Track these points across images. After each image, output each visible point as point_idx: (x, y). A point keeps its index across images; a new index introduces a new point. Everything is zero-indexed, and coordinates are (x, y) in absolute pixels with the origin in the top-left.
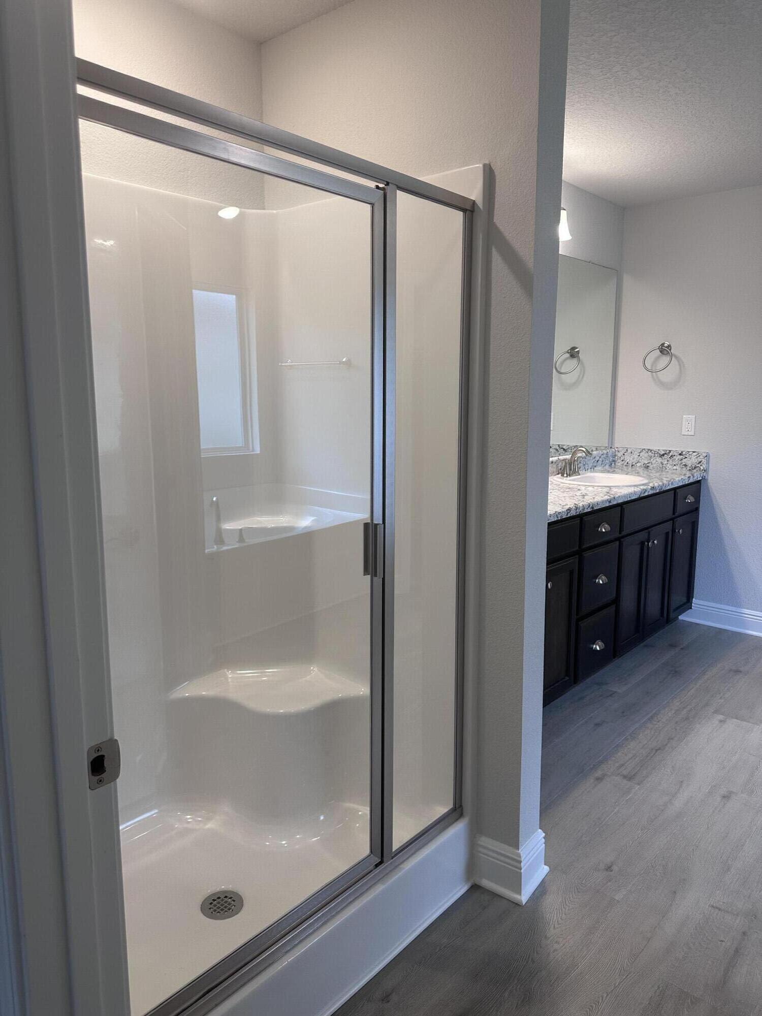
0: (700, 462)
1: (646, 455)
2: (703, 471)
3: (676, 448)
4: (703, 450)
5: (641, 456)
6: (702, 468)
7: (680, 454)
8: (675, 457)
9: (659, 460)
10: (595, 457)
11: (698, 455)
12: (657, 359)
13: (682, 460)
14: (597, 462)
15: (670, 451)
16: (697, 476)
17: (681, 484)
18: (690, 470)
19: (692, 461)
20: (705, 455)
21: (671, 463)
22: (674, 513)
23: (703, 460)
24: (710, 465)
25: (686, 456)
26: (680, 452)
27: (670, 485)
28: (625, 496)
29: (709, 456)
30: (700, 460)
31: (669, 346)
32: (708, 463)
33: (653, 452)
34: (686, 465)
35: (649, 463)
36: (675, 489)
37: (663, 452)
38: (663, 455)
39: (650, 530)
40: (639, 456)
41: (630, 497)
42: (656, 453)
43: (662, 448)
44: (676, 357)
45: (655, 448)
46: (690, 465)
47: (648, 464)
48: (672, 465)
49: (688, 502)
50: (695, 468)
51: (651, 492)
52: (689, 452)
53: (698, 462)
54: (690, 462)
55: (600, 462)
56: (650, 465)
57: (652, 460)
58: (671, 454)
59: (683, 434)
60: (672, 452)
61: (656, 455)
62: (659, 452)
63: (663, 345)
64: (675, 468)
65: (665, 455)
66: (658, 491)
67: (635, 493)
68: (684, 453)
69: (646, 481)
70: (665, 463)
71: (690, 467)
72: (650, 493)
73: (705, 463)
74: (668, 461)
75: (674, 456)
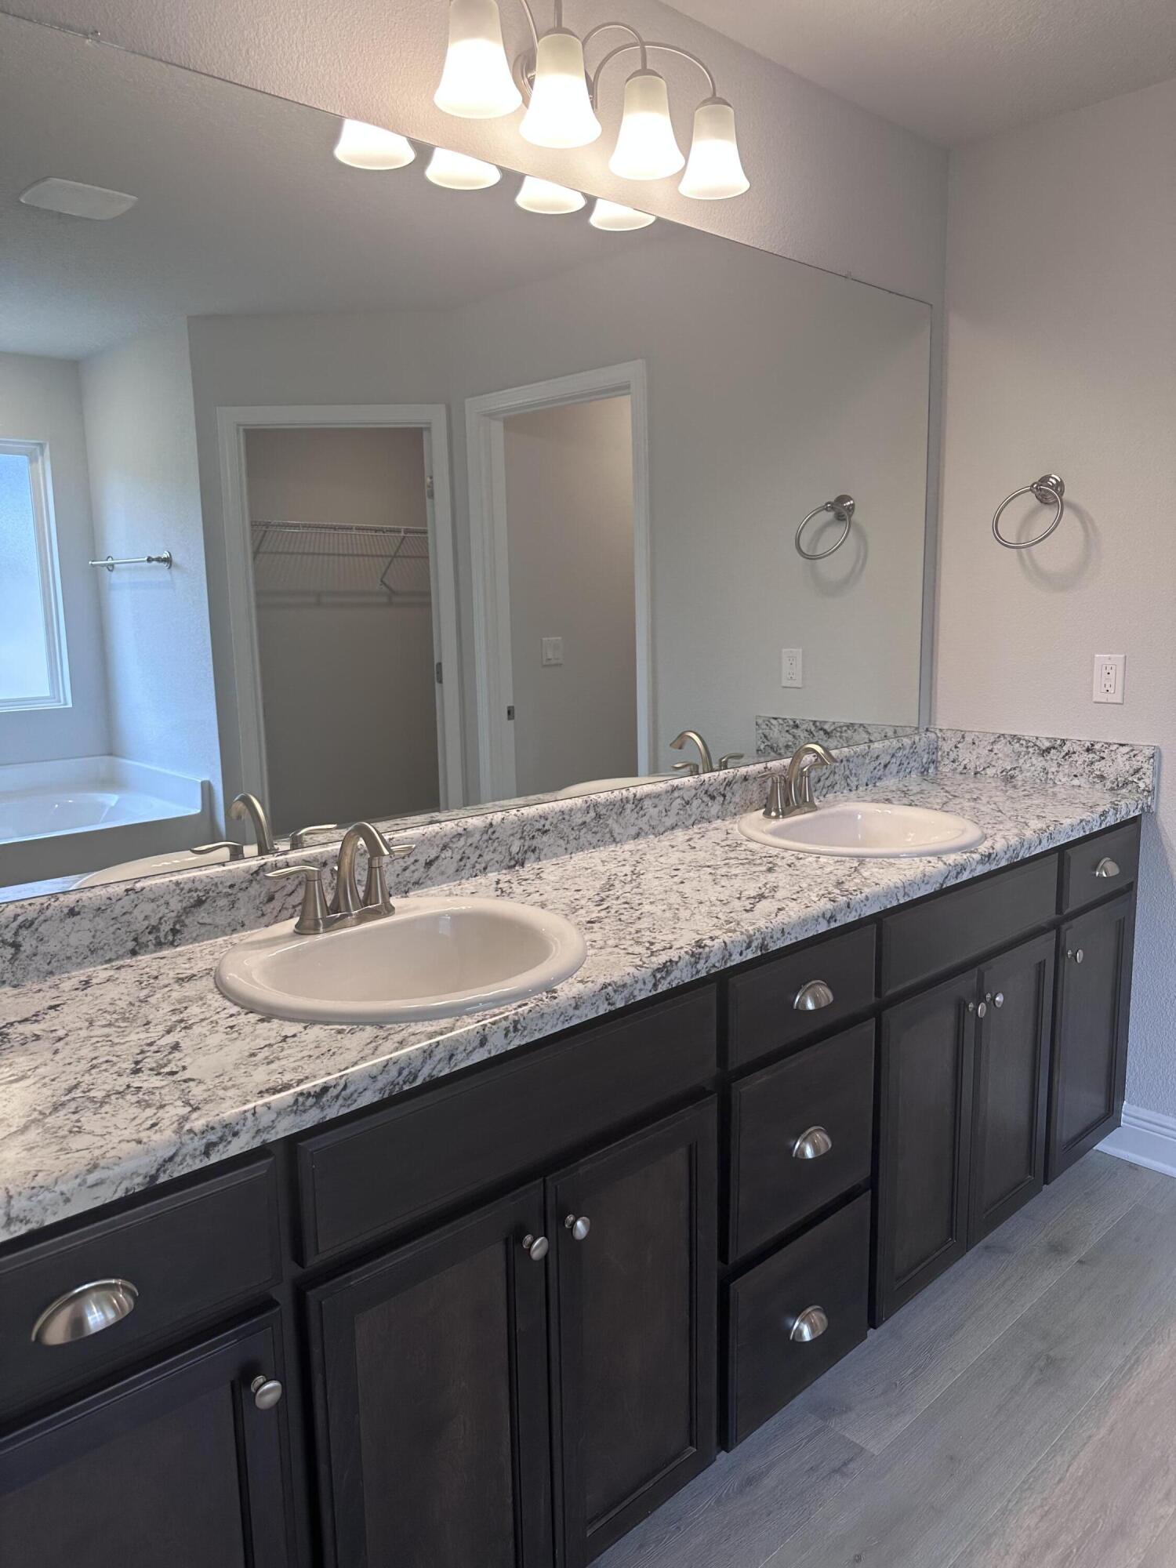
0: (1137, 771)
1: (1008, 749)
2: (1146, 793)
3: (1079, 734)
4: (1145, 741)
5: (995, 751)
6: (1142, 785)
7: (1088, 750)
8: (1075, 757)
9: (1039, 762)
10: (877, 757)
11: (1133, 754)
12: (1032, 514)
13: (1092, 763)
14: (886, 766)
15: (1064, 742)
16: (1128, 808)
17: (1076, 835)
18: (1112, 789)
19: (1117, 766)
20: (1148, 752)
21: (1067, 771)
22: (1059, 910)
23: (1146, 765)
24: (1163, 777)
25: (1102, 754)
26: (1088, 744)
27: (1044, 842)
28: (888, 894)
29: (1160, 756)
30: (1135, 765)
31: (1060, 484)
32: (1157, 773)
33: (1024, 743)
34: (1102, 777)
35: (1015, 769)
36: (1061, 850)
37: (1047, 744)
38: (1048, 750)
39: (982, 966)
40: (991, 751)
41: (905, 894)
42: (1031, 744)
43: (1044, 733)
44: (1076, 509)
45: (1029, 733)
46: (1112, 778)
47: (1012, 772)
48: (1069, 776)
49: (1100, 875)
50: (1126, 783)
51: (981, 870)
52: (1109, 744)
53: (1131, 771)
54: (1112, 769)
55: (894, 768)
56: (1017, 772)
57: (1021, 761)
58: (1065, 749)
59: (1095, 700)
60: (1067, 743)
61: (1031, 750)
62: (1038, 743)
63: (1044, 480)
64: (1076, 782)
65: (1053, 751)
66: (1003, 863)
67: (925, 879)
68: (1097, 747)
69: (972, 833)
70: (1054, 770)
71: (1113, 783)
72: (977, 873)
73: (1149, 773)
74: (1059, 765)
75: (1074, 753)
